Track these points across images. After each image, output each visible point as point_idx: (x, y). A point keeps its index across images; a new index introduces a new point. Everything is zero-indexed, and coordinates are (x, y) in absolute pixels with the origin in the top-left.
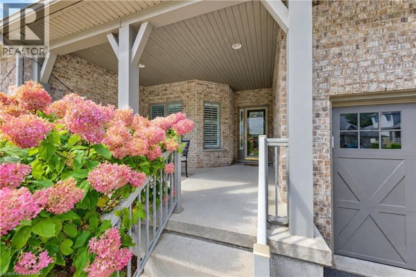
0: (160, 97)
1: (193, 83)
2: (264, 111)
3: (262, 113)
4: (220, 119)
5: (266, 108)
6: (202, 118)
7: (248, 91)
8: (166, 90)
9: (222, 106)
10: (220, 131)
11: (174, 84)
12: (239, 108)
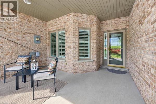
0: (53, 27)
1: (71, 16)
2: (122, 33)
3: (121, 35)
4: (90, 40)
5: (124, 31)
6: (77, 39)
7: (110, 21)
8: (56, 22)
9: (92, 30)
10: (90, 48)
11: (60, 18)
12: (104, 32)
